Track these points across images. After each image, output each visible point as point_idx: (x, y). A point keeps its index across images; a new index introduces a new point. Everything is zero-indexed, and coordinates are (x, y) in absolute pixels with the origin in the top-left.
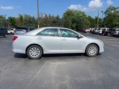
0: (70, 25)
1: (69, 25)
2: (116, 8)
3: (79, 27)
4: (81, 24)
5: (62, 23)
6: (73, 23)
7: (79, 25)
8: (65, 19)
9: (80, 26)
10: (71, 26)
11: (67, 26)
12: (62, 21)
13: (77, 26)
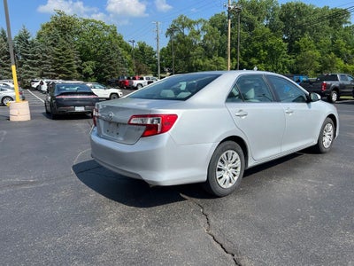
0: (75, 67)
1: (71, 66)
2: (195, 23)
3: (106, 74)
4: (111, 63)
5: (45, 58)
6: (84, 59)
7: (104, 67)
8: (54, 46)
9: (110, 69)
10: (80, 70)
11: (65, 69)
12: (46, 52)
13: (97, 71)
